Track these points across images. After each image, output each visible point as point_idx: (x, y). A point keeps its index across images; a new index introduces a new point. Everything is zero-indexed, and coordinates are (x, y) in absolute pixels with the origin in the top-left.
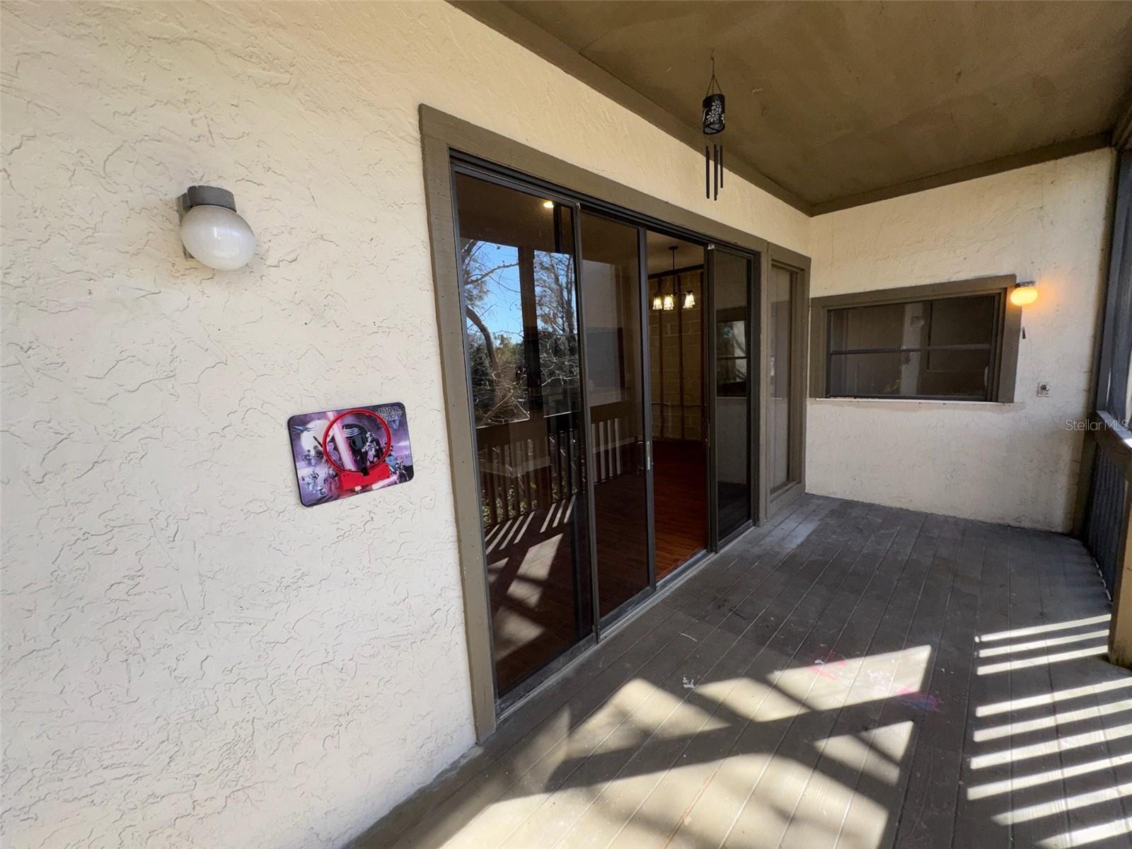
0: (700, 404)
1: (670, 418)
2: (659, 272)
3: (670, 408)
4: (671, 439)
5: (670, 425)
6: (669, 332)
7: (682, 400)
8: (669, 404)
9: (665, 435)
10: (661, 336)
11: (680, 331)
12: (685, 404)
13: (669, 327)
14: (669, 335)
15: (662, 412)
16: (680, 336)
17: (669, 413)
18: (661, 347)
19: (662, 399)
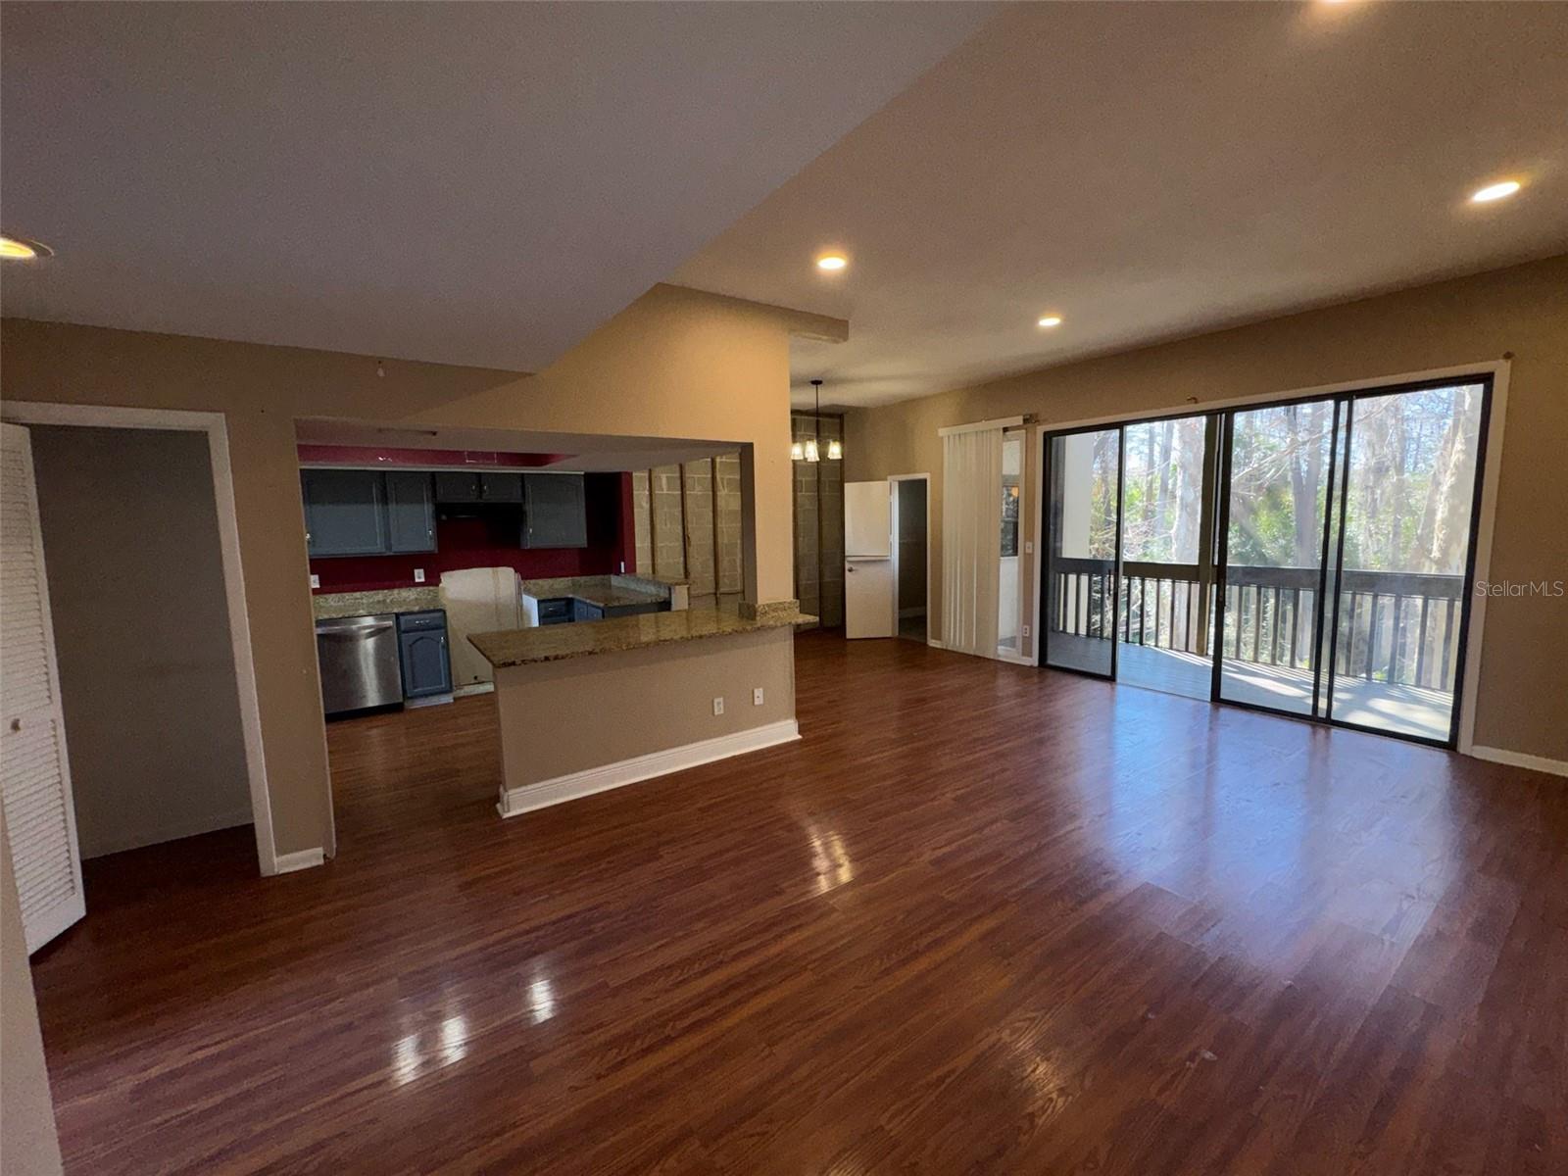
6: (665, 487)
13: (664, 481)
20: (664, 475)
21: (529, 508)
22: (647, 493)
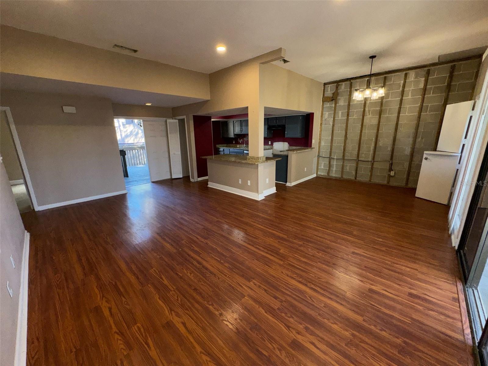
0: (356, 159)
1: (335, 166)
2: (338, 80)
3: (335, 161)
4: (334, 177)
5: (334, 169)
6: (340, 116)
7: (344, 156)
8: (335, 158)
9: (331, 175)
10: (334, 118)
11: (348, 115)
12: (346, 158)
13: (340, 114)
14: (340, 118)
15: (330, 162)
16: (347, 120)
17: (334, 163)
18: (333, 125)
19: (330, 154)
20: (341, 112)
21: (286, 126)
22: (332, 119)
